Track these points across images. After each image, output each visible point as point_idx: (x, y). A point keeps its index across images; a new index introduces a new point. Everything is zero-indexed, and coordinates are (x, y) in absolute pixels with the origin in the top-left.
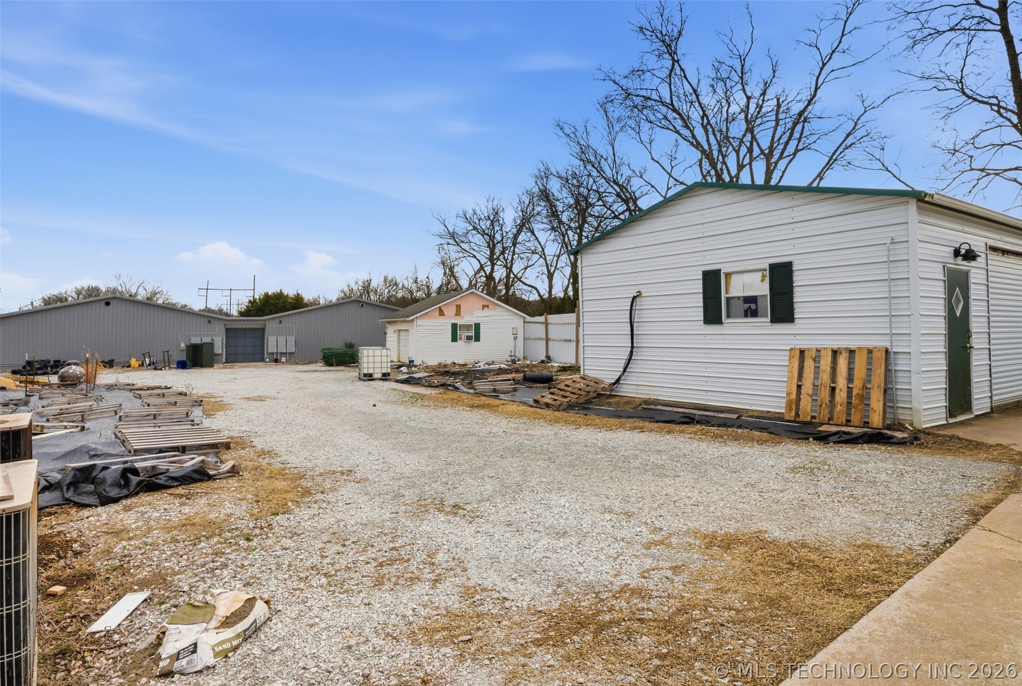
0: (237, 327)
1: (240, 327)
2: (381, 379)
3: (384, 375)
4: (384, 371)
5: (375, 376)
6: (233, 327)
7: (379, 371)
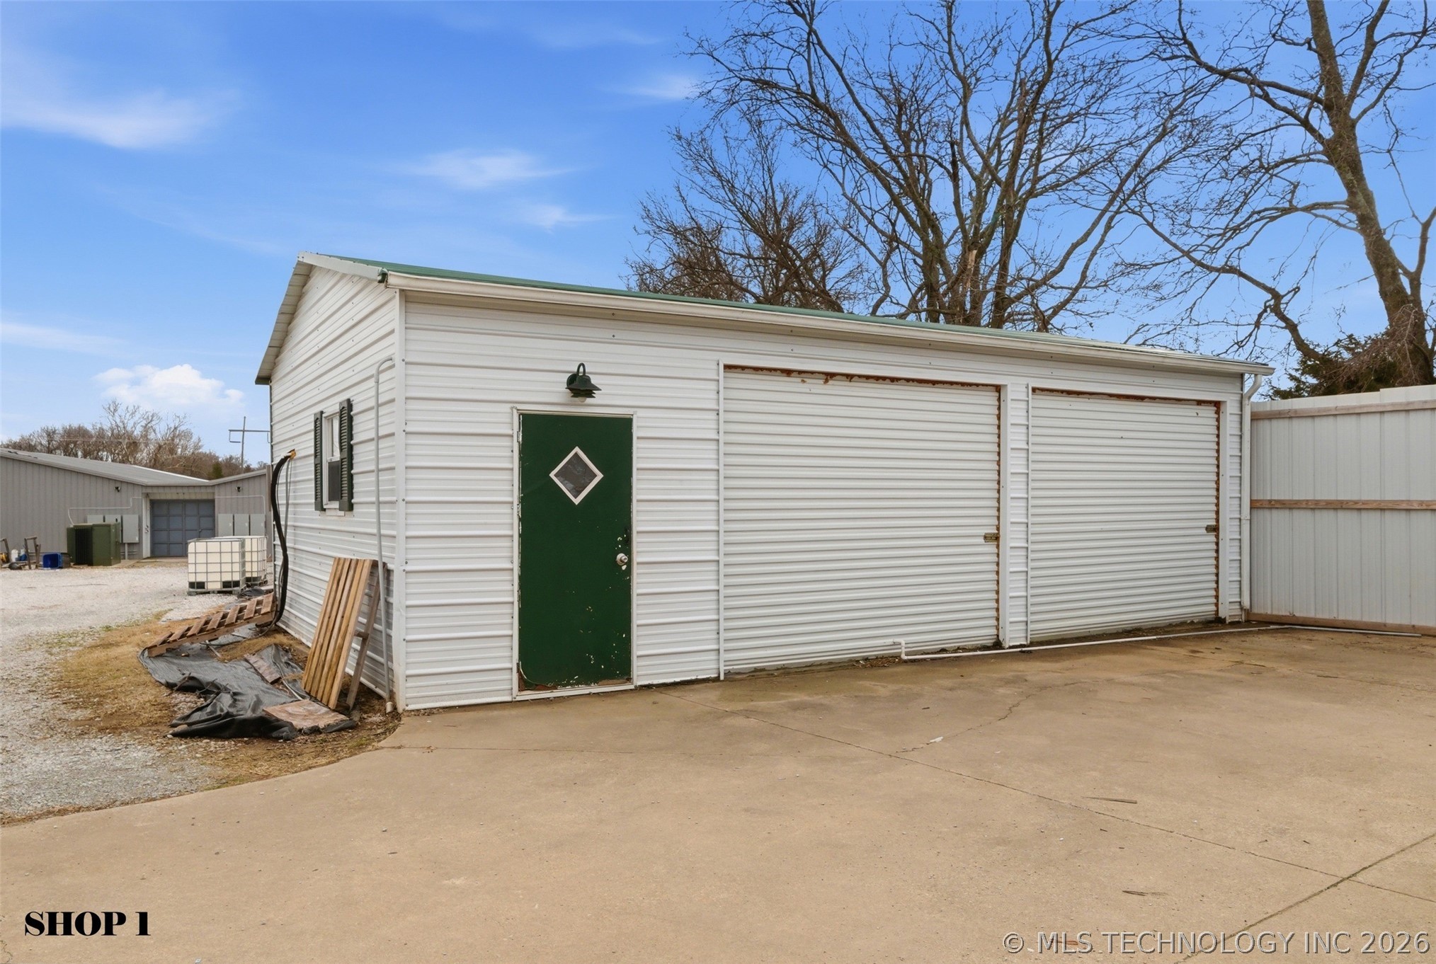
0: (169, 497)
1: (175, 497)
2: (219, 592)
3: (226, 584)
4: (227, 578)
5: (210, 587)
6: (163, 497)
7: (217, 577)
